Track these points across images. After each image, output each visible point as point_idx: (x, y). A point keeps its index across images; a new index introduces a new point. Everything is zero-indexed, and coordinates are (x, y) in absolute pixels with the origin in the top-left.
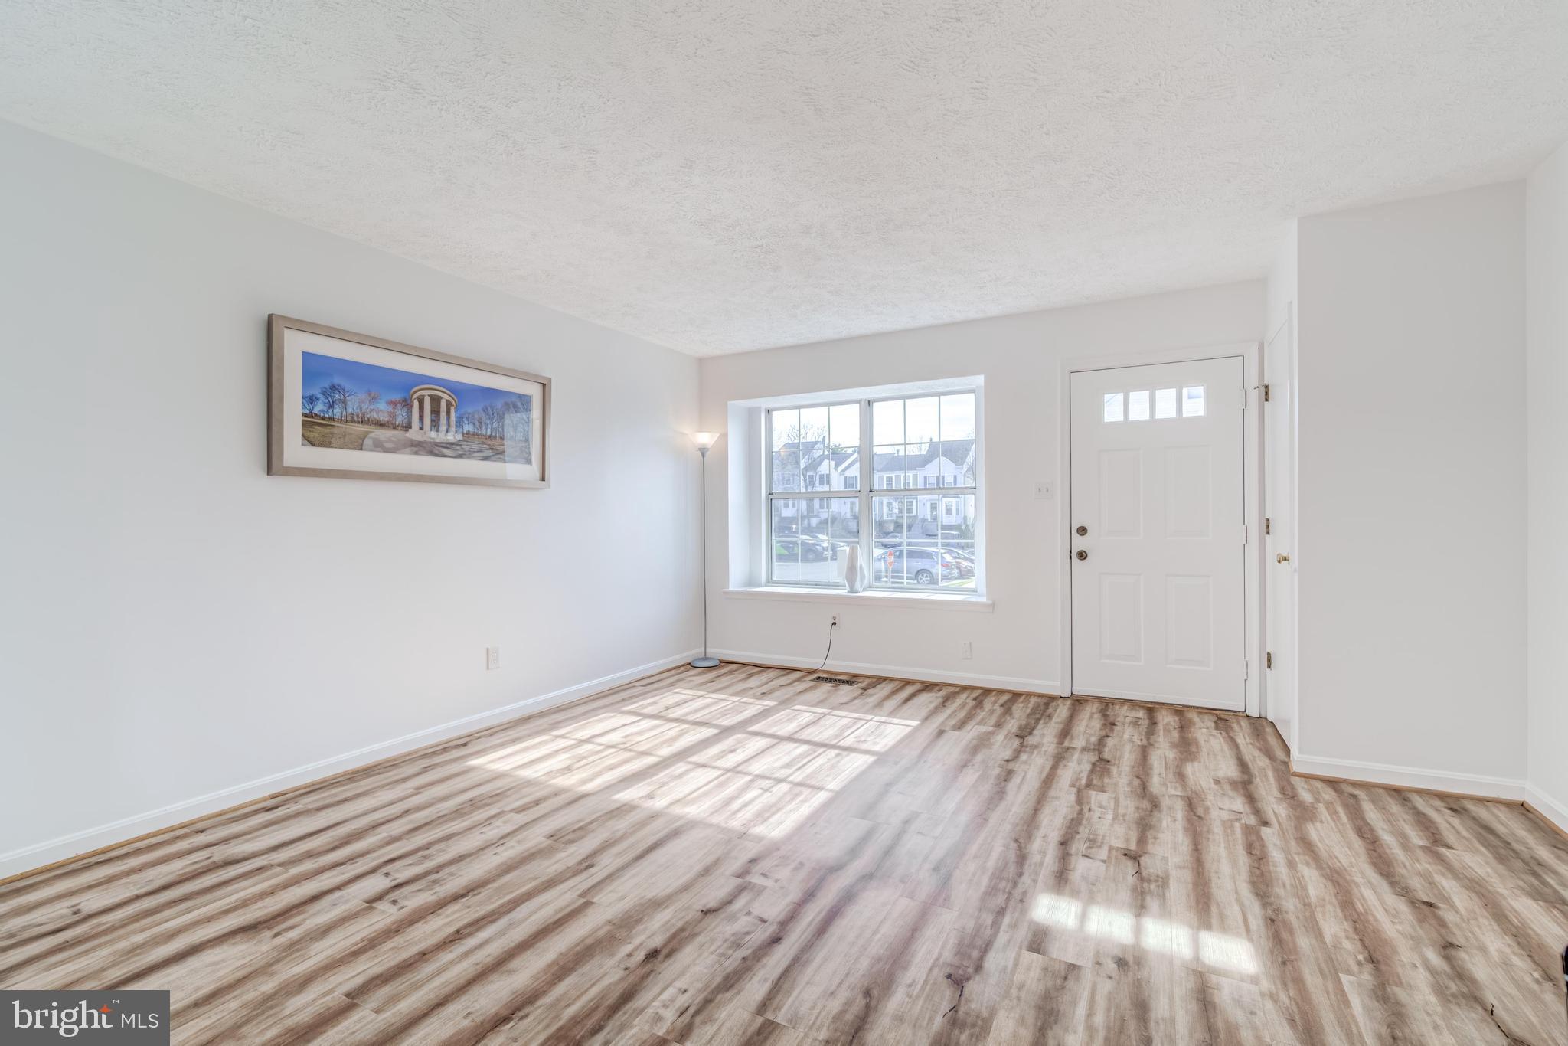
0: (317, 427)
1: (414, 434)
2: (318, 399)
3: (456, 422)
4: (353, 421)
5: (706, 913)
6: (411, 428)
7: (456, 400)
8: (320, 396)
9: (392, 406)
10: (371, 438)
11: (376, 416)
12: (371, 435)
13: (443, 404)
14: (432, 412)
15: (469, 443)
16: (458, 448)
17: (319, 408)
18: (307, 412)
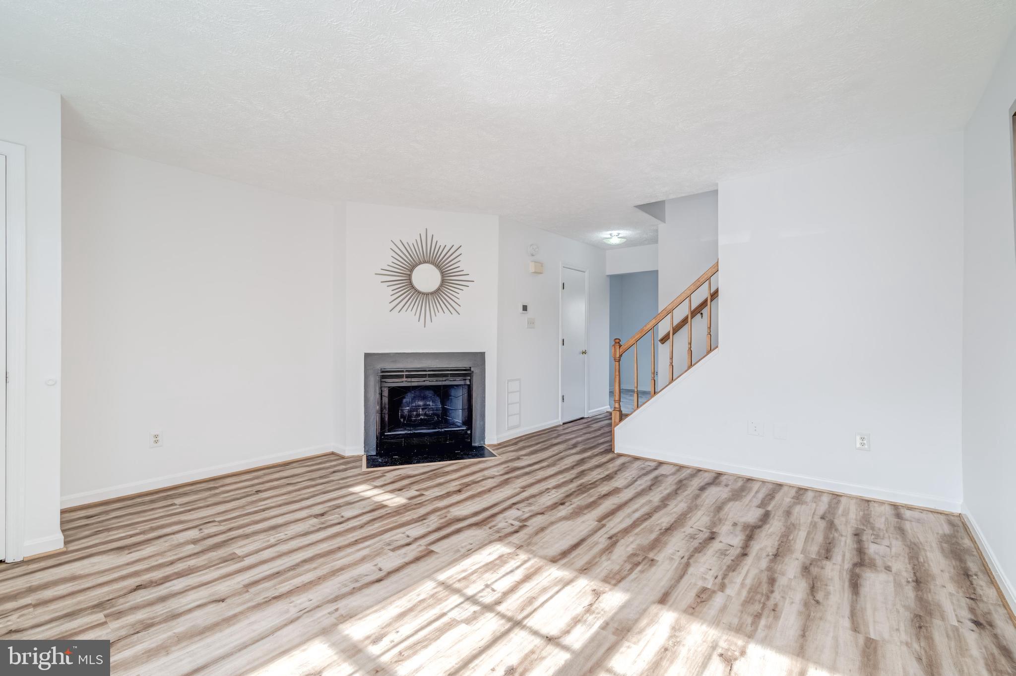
5: (542, 513)
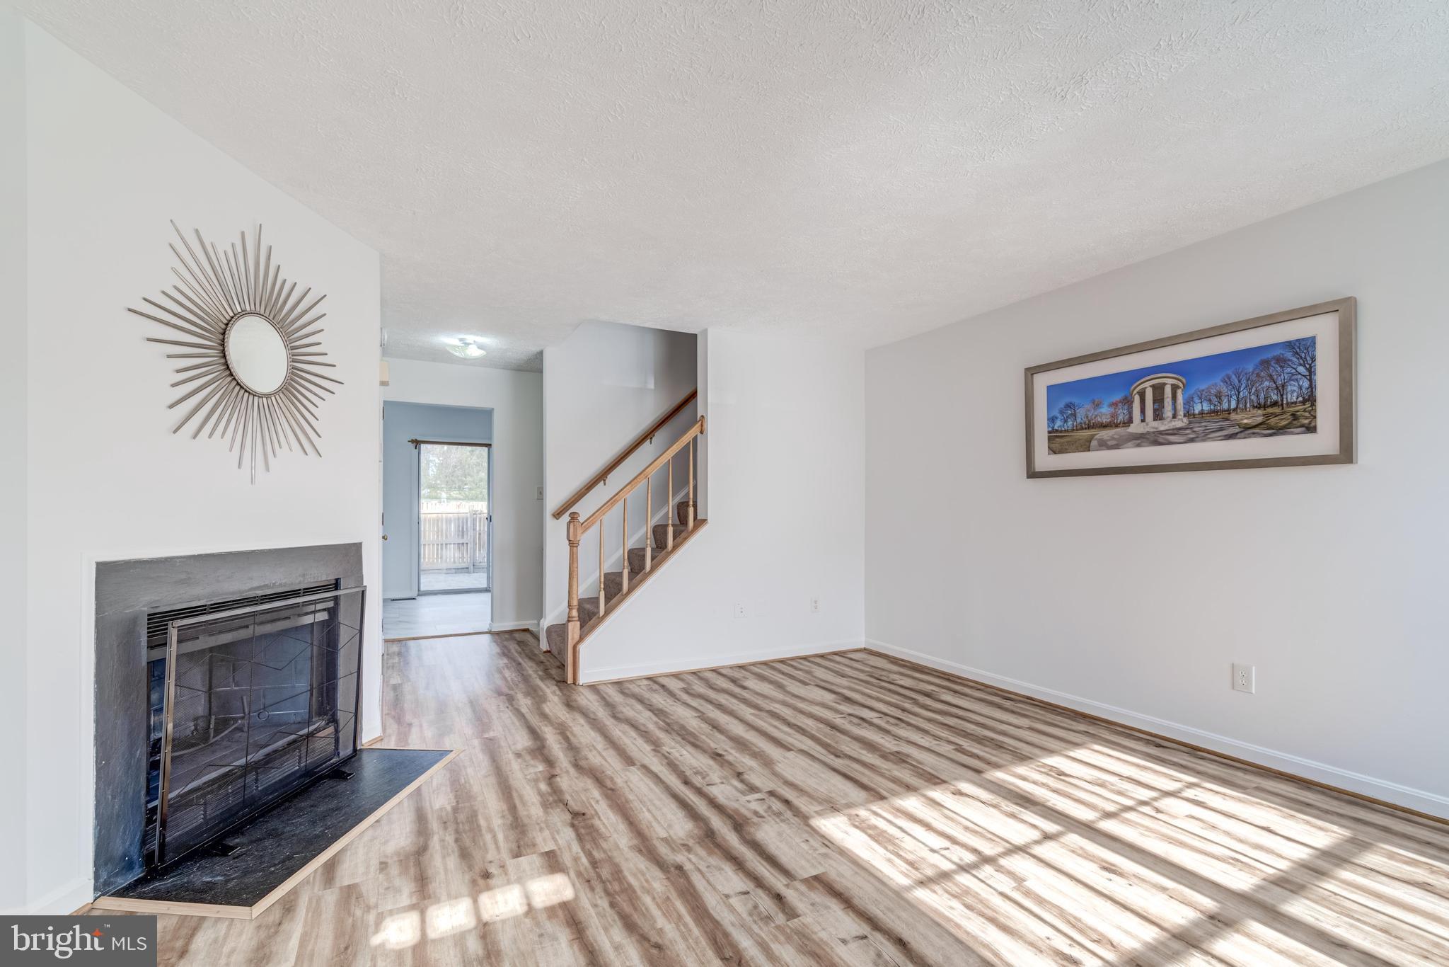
0: (1057, 439)
1: (1136, 428)
2: (1057, 418)
3: (1184, 404)
4: (1082, 429)
6: (1132, 423)
7: (1184, 380)
8: (1058, 415)
9: (1113, 407)
10: (1096, 439)
11: (1099, 420)
12: (1097, 437)
13: (1168, 390)
14: (1154, 402)
15: (1203, 424)
16: (1188, 431)
17: (1058, 424)
18: (1050, 429)
